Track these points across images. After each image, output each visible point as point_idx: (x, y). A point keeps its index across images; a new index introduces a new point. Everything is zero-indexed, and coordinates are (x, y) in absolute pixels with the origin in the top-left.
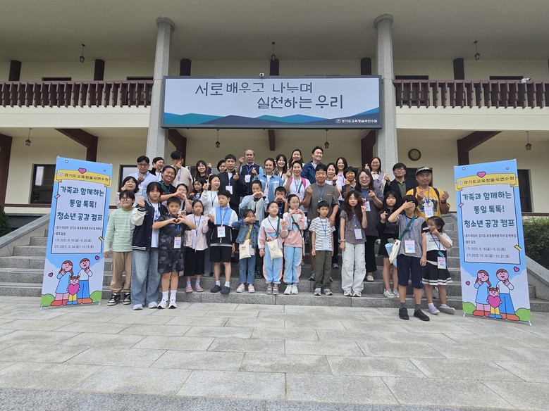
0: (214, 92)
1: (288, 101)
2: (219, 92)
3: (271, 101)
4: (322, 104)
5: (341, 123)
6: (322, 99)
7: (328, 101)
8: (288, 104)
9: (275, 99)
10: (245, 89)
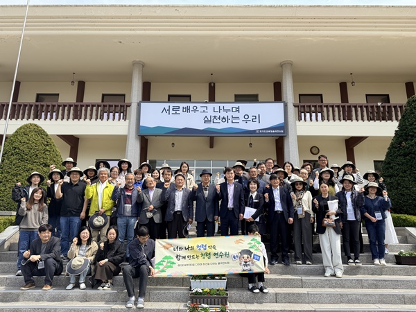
0: (174, 112)
1: (224, 118)
2: (178, 112)
3: (212, 118)
4: (246, 120)
5: (260, 133)
6: (246, 117)
7: (250, 118)
8: (224, 120)
9: (215, 117)
10: (195, 110)
